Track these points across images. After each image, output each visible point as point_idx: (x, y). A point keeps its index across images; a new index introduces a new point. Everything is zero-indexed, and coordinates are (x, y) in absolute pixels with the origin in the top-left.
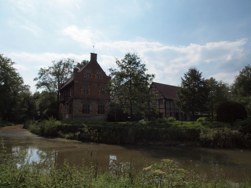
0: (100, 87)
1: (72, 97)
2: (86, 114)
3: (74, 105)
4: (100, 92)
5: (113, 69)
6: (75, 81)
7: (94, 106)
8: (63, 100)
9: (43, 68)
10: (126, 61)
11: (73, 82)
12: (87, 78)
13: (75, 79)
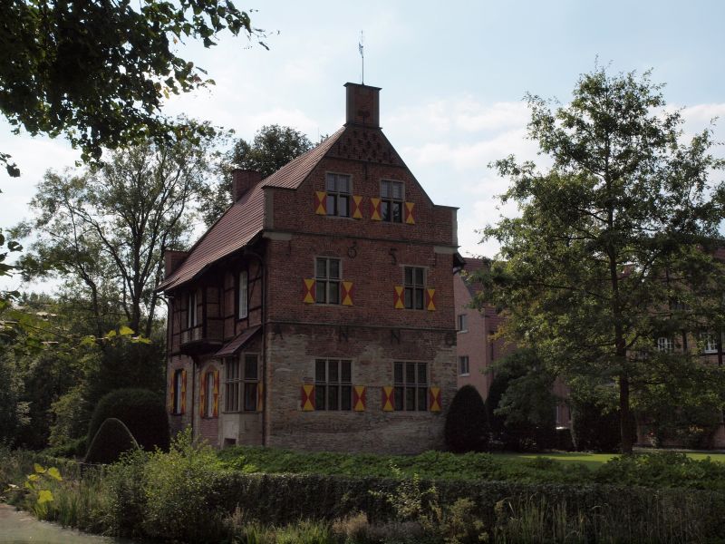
0: (403, 266)
1: (256, 321)
2: (333, 414)
3: (269, 367)
4: (399, 290)
5: (519, 163)
6: (275, 237)
7: (372, 369)
8: (197, 336)
9: (60, 174)
10: (587, 118)
11: (259, 243)
12: (332, 220)
13: (272, 225)
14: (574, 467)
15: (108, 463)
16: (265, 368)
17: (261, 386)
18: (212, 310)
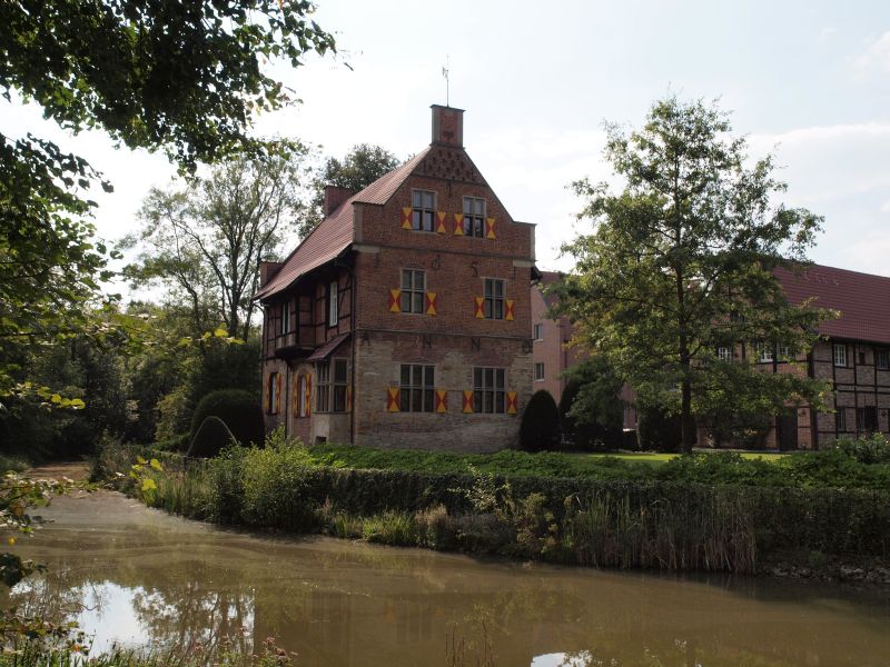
0: (484, 278)
1: (346, 329)
2: (417, 415)
3: (357, 371)
4: (480, 301)
5: (594, 184)
6: (363, 249)
7: (454, 374)
8: (291, 341)
9: (163, 189)
10: (659, 142)
11: (349, 255)
12: (418, 235)
13: (360, 239)
14: (637, 465)
15: (209, 457)
16: (353, 373)
17: (349, 389)
18: (304, 317)
